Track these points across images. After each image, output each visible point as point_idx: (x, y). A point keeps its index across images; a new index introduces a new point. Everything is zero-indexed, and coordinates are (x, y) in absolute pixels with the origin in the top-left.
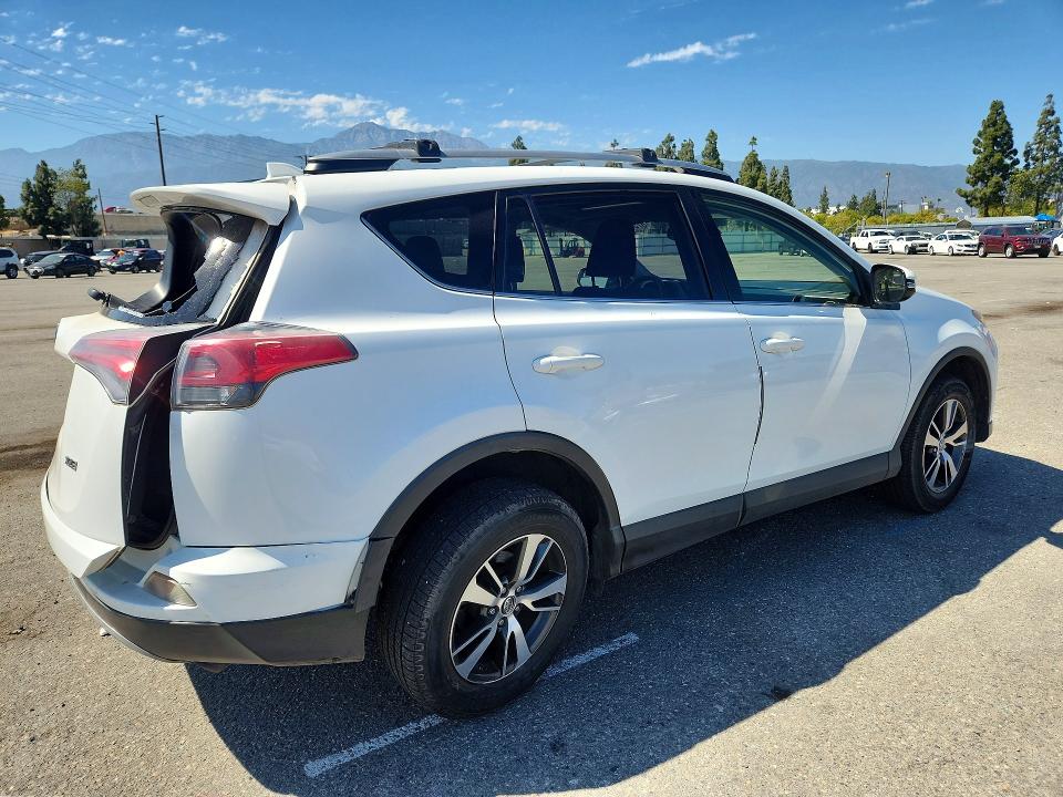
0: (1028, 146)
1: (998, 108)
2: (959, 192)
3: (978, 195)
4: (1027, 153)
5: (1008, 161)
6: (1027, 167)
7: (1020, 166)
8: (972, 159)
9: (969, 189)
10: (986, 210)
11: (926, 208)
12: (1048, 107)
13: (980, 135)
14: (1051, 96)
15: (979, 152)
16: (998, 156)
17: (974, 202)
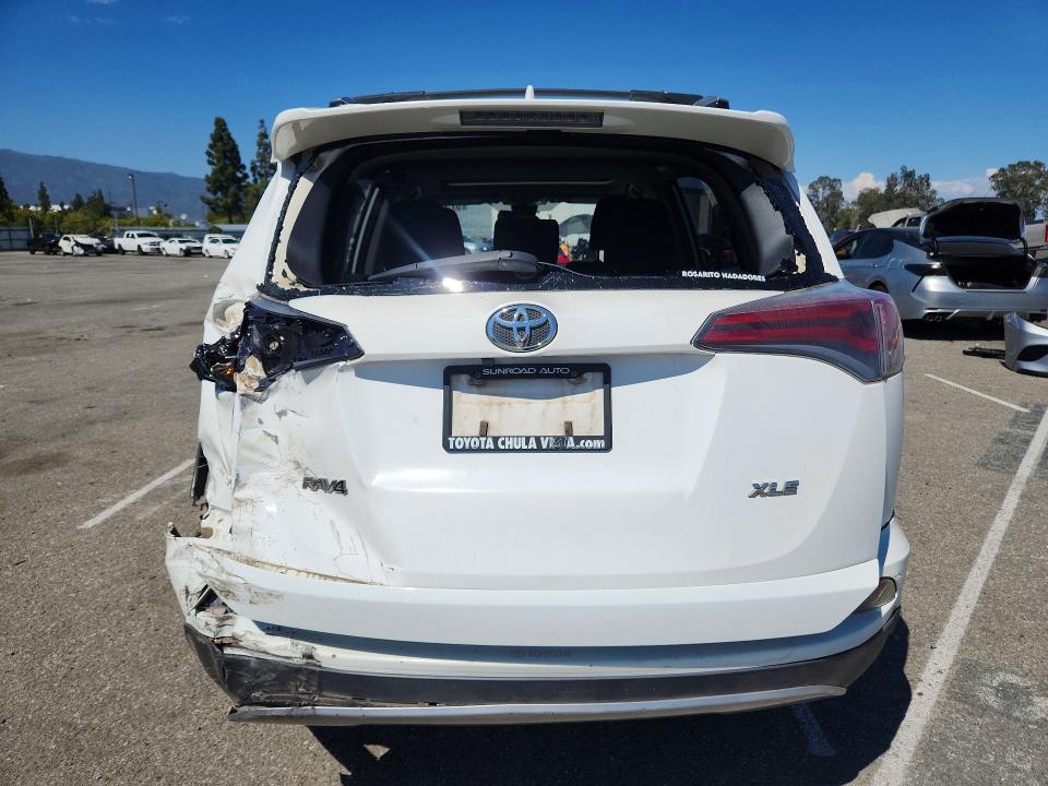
0: (253, 163)
1: (221, 125)
2: (203, 198)
3: (221, 204)
4: (253, 169)
5: (240, 175)
6: (255, 180)
7: (250, 180)
8: (209, 170)
9: (210, 196)
10: (230, 218)
11: (155, 212)
12: (262, 130)
13: (211, 146)
14: (262, 122)
15: (213, 164)
16: (230, 169)
17: (219, 210)
